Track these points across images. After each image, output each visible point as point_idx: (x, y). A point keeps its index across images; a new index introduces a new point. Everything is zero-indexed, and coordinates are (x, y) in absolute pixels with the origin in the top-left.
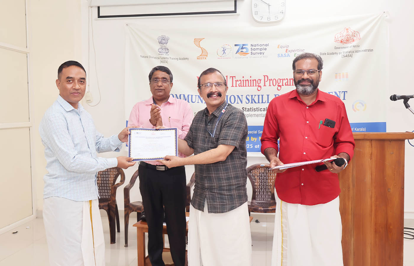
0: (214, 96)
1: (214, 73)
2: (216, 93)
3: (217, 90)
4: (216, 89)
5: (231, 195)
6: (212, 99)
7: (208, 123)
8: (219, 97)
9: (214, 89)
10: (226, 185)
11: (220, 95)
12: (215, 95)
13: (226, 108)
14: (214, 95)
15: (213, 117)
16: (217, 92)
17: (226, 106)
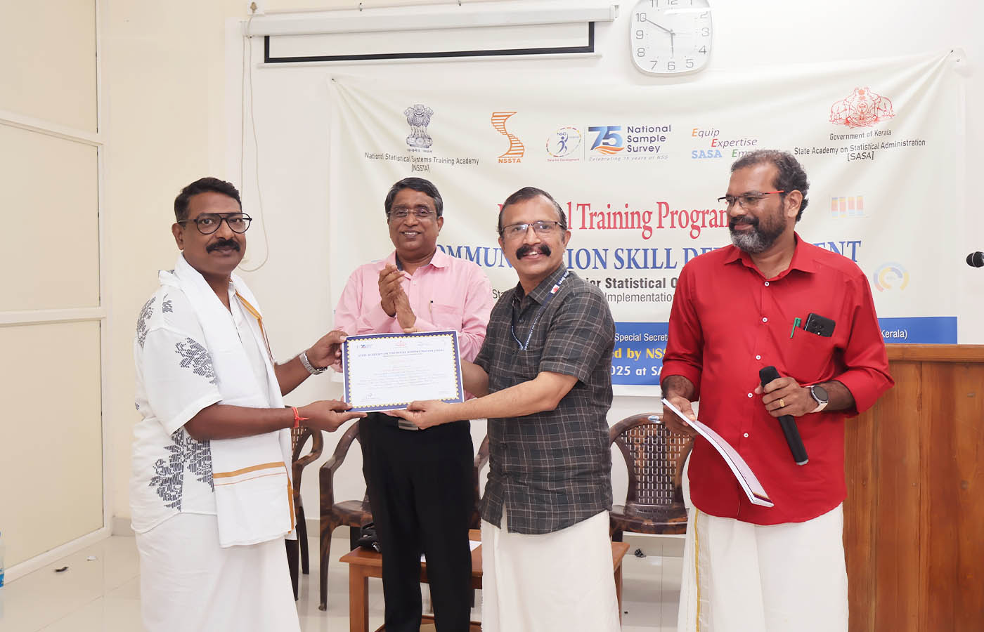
0: (531, 254)
1: (532, 200)
2: (535, 248)
3: (538, 241)
4: (538, 238)
5: (562, 493)
6: (528, 260)
7: (520, 318)
8: (543, 257)
9: (532, 238)
10: (550, 468)
11: (545, 251)
12: (534, 253)
13: (561, 282)
14: (532, 251)
15: (531, 305)
16: (539, 245)
17: (563, 279)
